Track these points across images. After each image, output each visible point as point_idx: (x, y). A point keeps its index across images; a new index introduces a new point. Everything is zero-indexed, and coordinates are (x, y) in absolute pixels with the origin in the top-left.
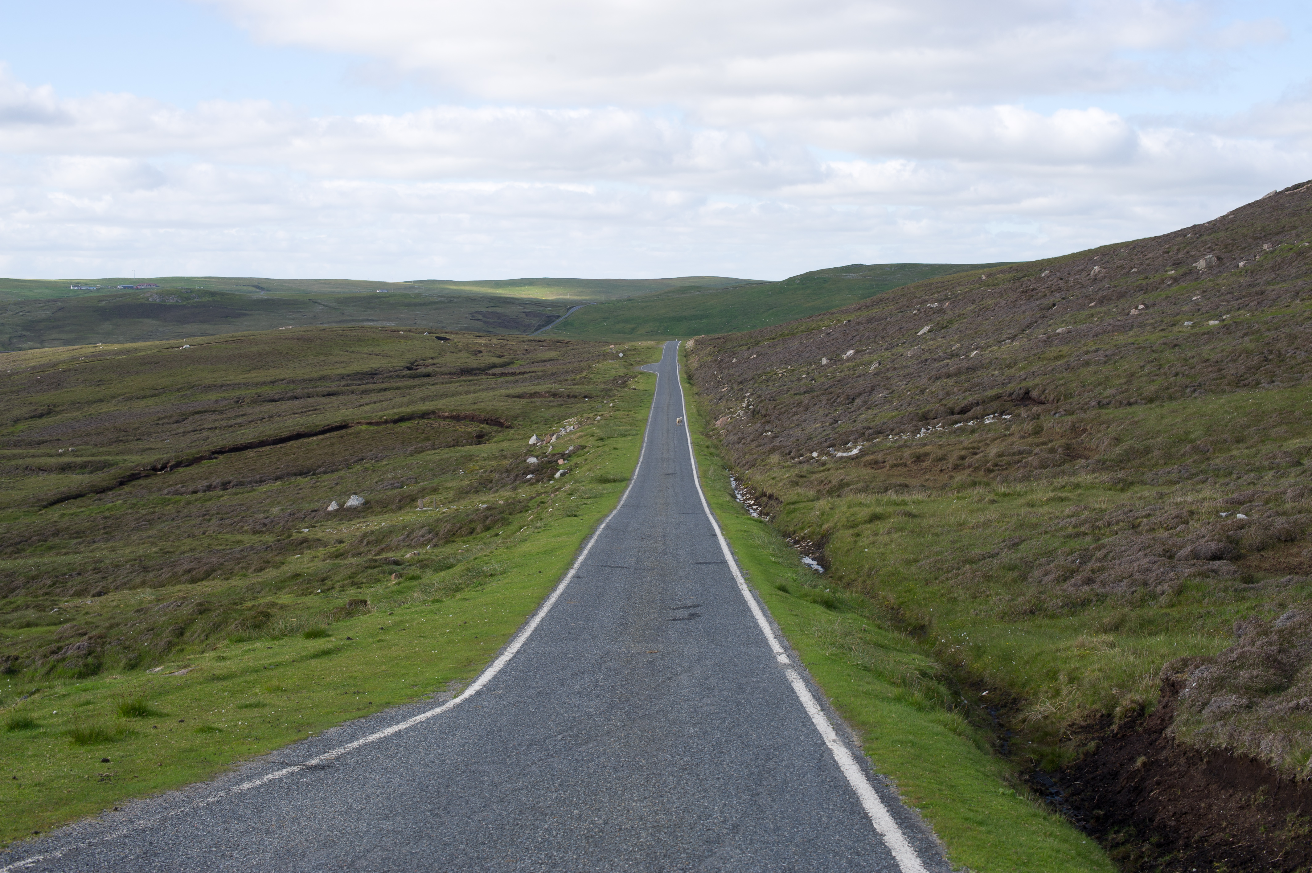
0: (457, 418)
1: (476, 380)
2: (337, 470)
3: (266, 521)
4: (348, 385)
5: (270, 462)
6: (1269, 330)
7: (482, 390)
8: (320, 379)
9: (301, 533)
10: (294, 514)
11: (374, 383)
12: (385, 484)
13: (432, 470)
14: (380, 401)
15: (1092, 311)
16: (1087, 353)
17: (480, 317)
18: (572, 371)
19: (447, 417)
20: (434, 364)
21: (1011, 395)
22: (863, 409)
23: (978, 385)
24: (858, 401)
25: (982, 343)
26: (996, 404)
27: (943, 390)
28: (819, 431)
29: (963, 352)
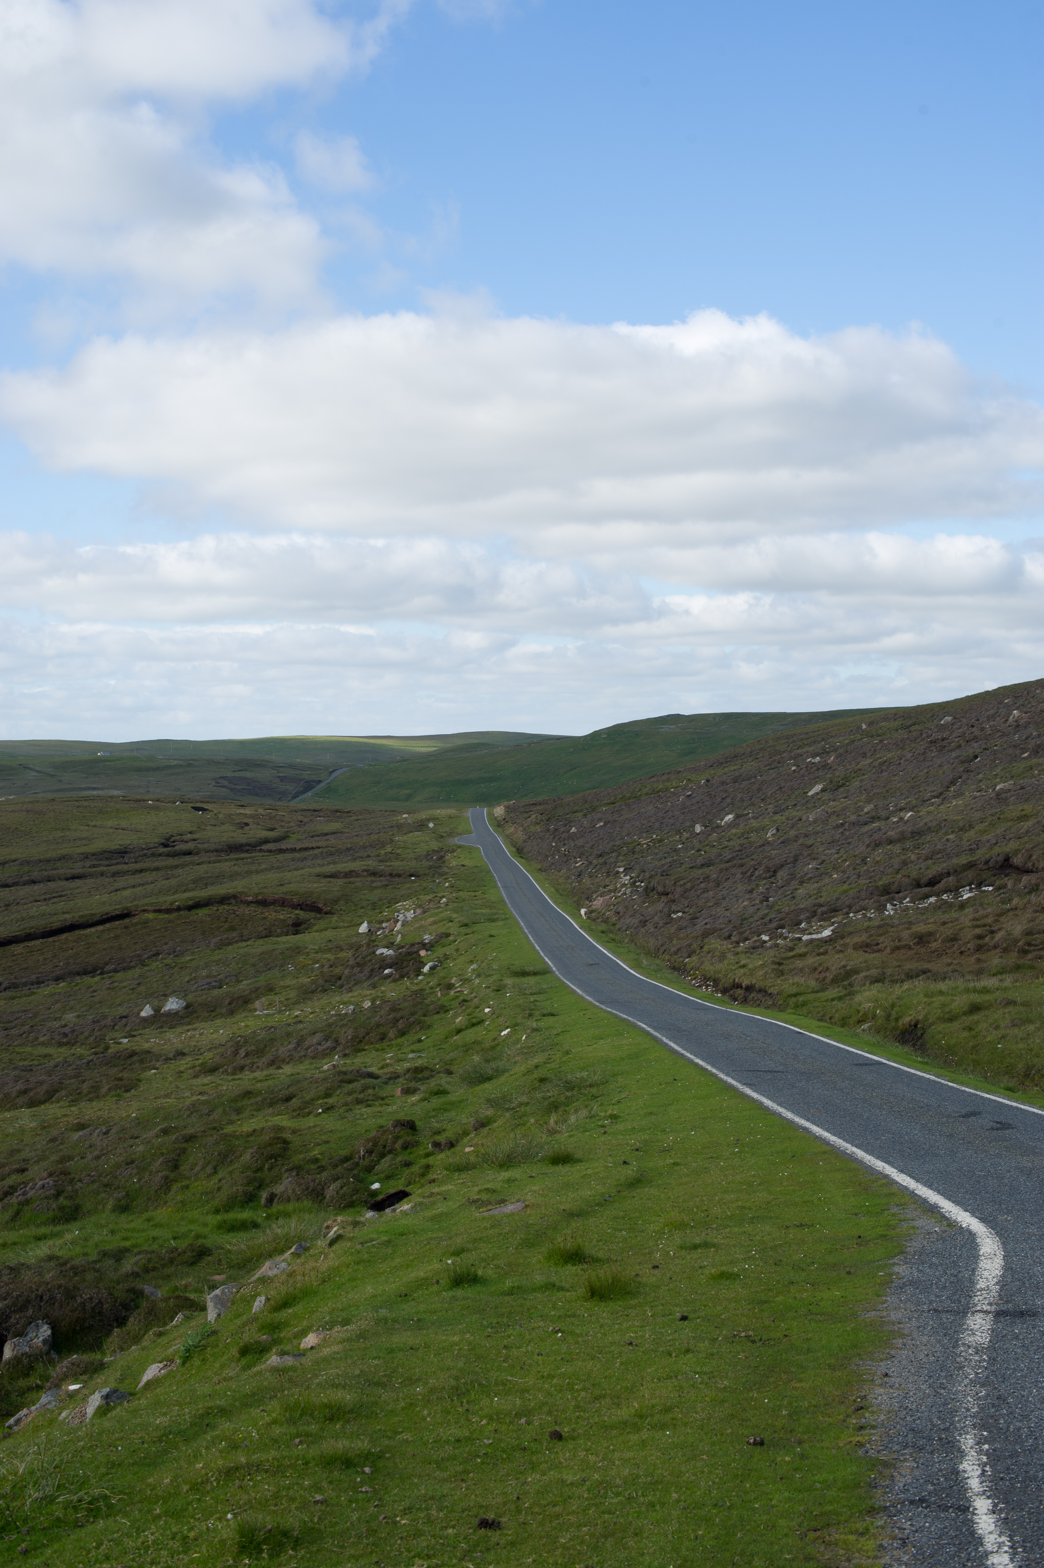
0: (263, 903)
1: (250, 858)
2: (130, 968)
3: (67, 1030)
4: (94, 866)
5: (45, 959)
7: (266, 869)
8: (60, 859)
9: (120, 1043)
10: (98, 1021)
11: (126, 863)
12: (200, 984)
13: (254, 965)
14: (140, 885)
15: (1029, 763)
17: (226, 783)
18: (371, 846)
19: (252, 902)
20: (194, 840)
21: (987, 862)
22: (794, 884)
23: (940, 852)
24: (782, 874)
25: (902, 803)
26: (970, 874)
27: (891, 858)
28: (751, 910)
29: (883, 814)
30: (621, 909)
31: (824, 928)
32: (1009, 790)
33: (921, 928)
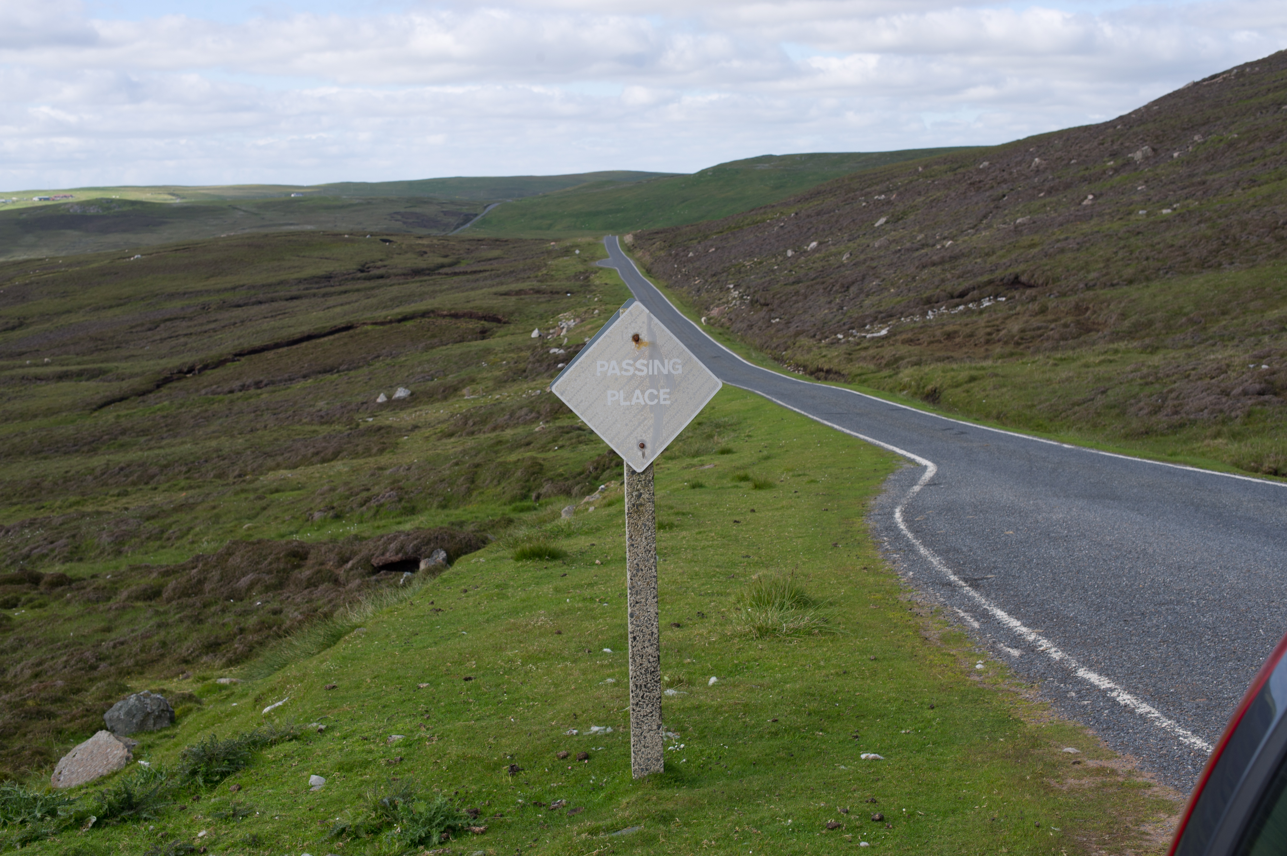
4: (307, 289)
5: (292, 362)
6: (1220, 217)
8: (279, 284)
11: (332, 286)
15: (1043, 202)
16: (1058, 241)
17: (399, 218)
20: (385, 266)
21: (1002, 280)
22: (862, 296)
23: (969, 272)
24: (853, 289)
25: (946, 233)
26: (990, 289)
27: (934, 277)
28: (830, 316)
29: (931, 241)
30: (733, 316)
31: (882, 328)
32: (1025, 224)
33: (950, 328)
